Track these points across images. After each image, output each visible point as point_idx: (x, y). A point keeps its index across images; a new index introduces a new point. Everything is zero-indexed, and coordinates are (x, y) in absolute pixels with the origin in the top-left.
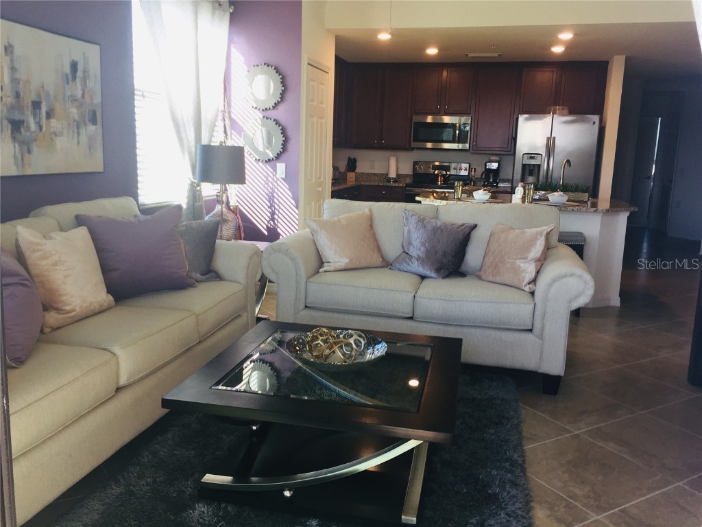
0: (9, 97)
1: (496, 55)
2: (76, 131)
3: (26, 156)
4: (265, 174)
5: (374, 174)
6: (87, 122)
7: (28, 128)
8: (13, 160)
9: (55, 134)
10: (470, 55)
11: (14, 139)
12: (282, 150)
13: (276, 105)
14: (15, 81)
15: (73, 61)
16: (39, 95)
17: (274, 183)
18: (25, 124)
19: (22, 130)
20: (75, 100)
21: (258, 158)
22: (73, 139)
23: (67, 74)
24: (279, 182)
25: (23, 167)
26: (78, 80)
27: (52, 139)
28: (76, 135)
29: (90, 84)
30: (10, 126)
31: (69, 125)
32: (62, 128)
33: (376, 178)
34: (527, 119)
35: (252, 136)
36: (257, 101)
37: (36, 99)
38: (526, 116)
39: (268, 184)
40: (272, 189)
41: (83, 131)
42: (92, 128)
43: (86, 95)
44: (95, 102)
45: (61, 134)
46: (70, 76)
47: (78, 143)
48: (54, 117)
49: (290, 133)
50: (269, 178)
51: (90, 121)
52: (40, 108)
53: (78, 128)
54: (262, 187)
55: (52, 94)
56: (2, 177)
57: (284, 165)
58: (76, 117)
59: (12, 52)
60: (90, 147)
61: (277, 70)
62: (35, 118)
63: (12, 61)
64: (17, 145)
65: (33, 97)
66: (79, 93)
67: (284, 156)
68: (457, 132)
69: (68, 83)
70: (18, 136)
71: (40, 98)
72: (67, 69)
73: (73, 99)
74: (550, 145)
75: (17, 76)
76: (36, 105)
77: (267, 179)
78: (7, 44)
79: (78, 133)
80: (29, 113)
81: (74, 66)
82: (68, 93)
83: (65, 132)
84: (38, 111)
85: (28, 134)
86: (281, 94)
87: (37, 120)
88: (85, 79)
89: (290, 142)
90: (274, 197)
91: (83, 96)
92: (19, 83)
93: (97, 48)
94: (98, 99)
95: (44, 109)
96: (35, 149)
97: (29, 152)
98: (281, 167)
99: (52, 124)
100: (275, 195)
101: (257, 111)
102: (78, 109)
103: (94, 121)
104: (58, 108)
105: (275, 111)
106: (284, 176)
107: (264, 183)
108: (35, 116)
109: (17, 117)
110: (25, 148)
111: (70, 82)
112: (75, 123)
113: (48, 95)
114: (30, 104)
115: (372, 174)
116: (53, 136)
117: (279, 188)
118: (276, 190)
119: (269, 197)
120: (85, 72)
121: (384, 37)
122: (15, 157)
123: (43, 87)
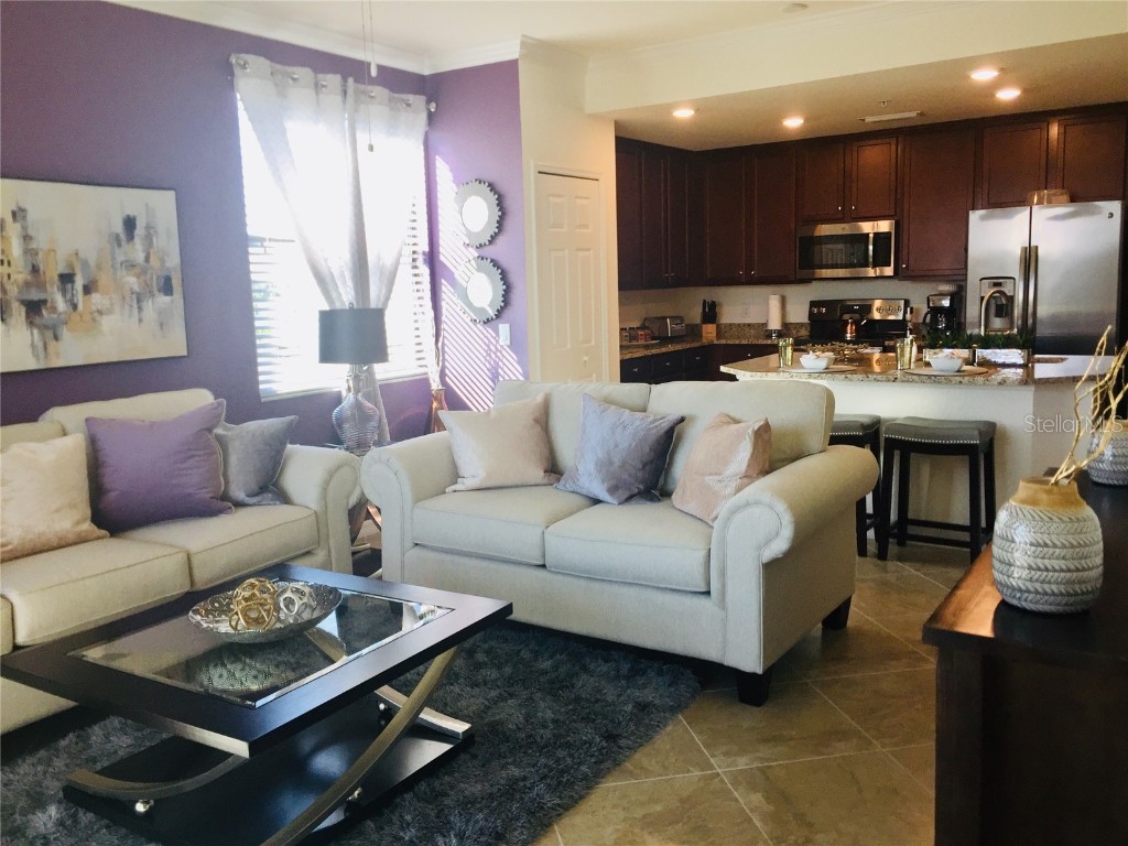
0: (20, 273)
1: (913, 114)
2: (135, 305)
3: (52, 344)
4: (485, 340)
5: (749, 325)
6: (155, 291)
7: (54, 309)
8: (30, 351)
9: (100, 312)
10: (869, 119)
11: (31, 324)
12: (503, 304)
13: (493, 239)
14: (30, 252)
15: (128, 216)
16: (70, 266)
17: (499, 354)
18: (49, 305)
19: (44, 312)
20: (133, 266)
21: (475, 318)
22: (131, 316)
23: (117, 236)
24: (504, 352)
25: (46, 357)
26: (137, 240)
27: (94, 320)
28: (136, 311)
29: (157, 242)
30: (23, 309)
31: (124, 298)
32: (112, 304)
33: (753, 331)
34: (983, 218)
35: (464, 284)
36: (469, 234)
37: (66, 271)
38: (983, 212)
39: (489, 355)
40: (495, 362)
41: (148, 306)
42: (164, 299)
43: (152, 258)
44: (168, 264)
45: (110, 311)
46: (123, 236)
47: (140, 320)
48: (96, 290)
49: (513, 278)
50: (492, 347)
51: (159, 291)
52: (73, 282)
53: (139, 301)
54: (483, 360)
55: (92, 263)
56: (3, 374)
57: (507, 326)
58: (136, 288)
59: (24, 218)
60: (161, 325)
61: (492, 187)
62: (64, 295)
63: (24, 228)
64: (35, 331)
65: (62, 269)
66: (140, 257)
67: (507, 314)
68: (871, 247)
69: (119, 245)
70: (37, 320)
71: (73, 269)
72: (119, 228)
73: (130, 265)
74: (1030, 259)
75: (34, 245)
76: (66, 279)
77: (488, 347)
78: (15, 209)
79: (140, 309)
80: (55, 289)
81: (130, 224)
82: (120, 258)
83: (117, 308)
84: (69, 286)
85: (55, 316)
86: (498, 222)
87: (69, 296)
88: (148, 239)
89: (514, 291)
90: (499, 374)
91: (147, 259)
92: (37, 254)
93: (171, 195)
94: (174, 261)
95: (79, 282)
96: (65, 333)
97: (56, 338)
98: (504, 328)
99: (94, 301)
100: (500, 370)
101: (470, 249)
102: (138, 277)
103: (167, 288)
104: (104, 279)
105: (492, 247)
106: (508, 343)
107: (485, 354)
108: (64, 292)
109: (35, 295)
110: (49, 334)
111: (123, 243)
112: (134, 297)
113: (85, 264)
114: (56, 278)
115: (744, 325)
116: (96, 314)
117: (505, 360)
118: (500, 363)
119: (492, 374)
120: (148, 227)
121: (684, 114)
122: (33, 345)
123: (77, 254)
